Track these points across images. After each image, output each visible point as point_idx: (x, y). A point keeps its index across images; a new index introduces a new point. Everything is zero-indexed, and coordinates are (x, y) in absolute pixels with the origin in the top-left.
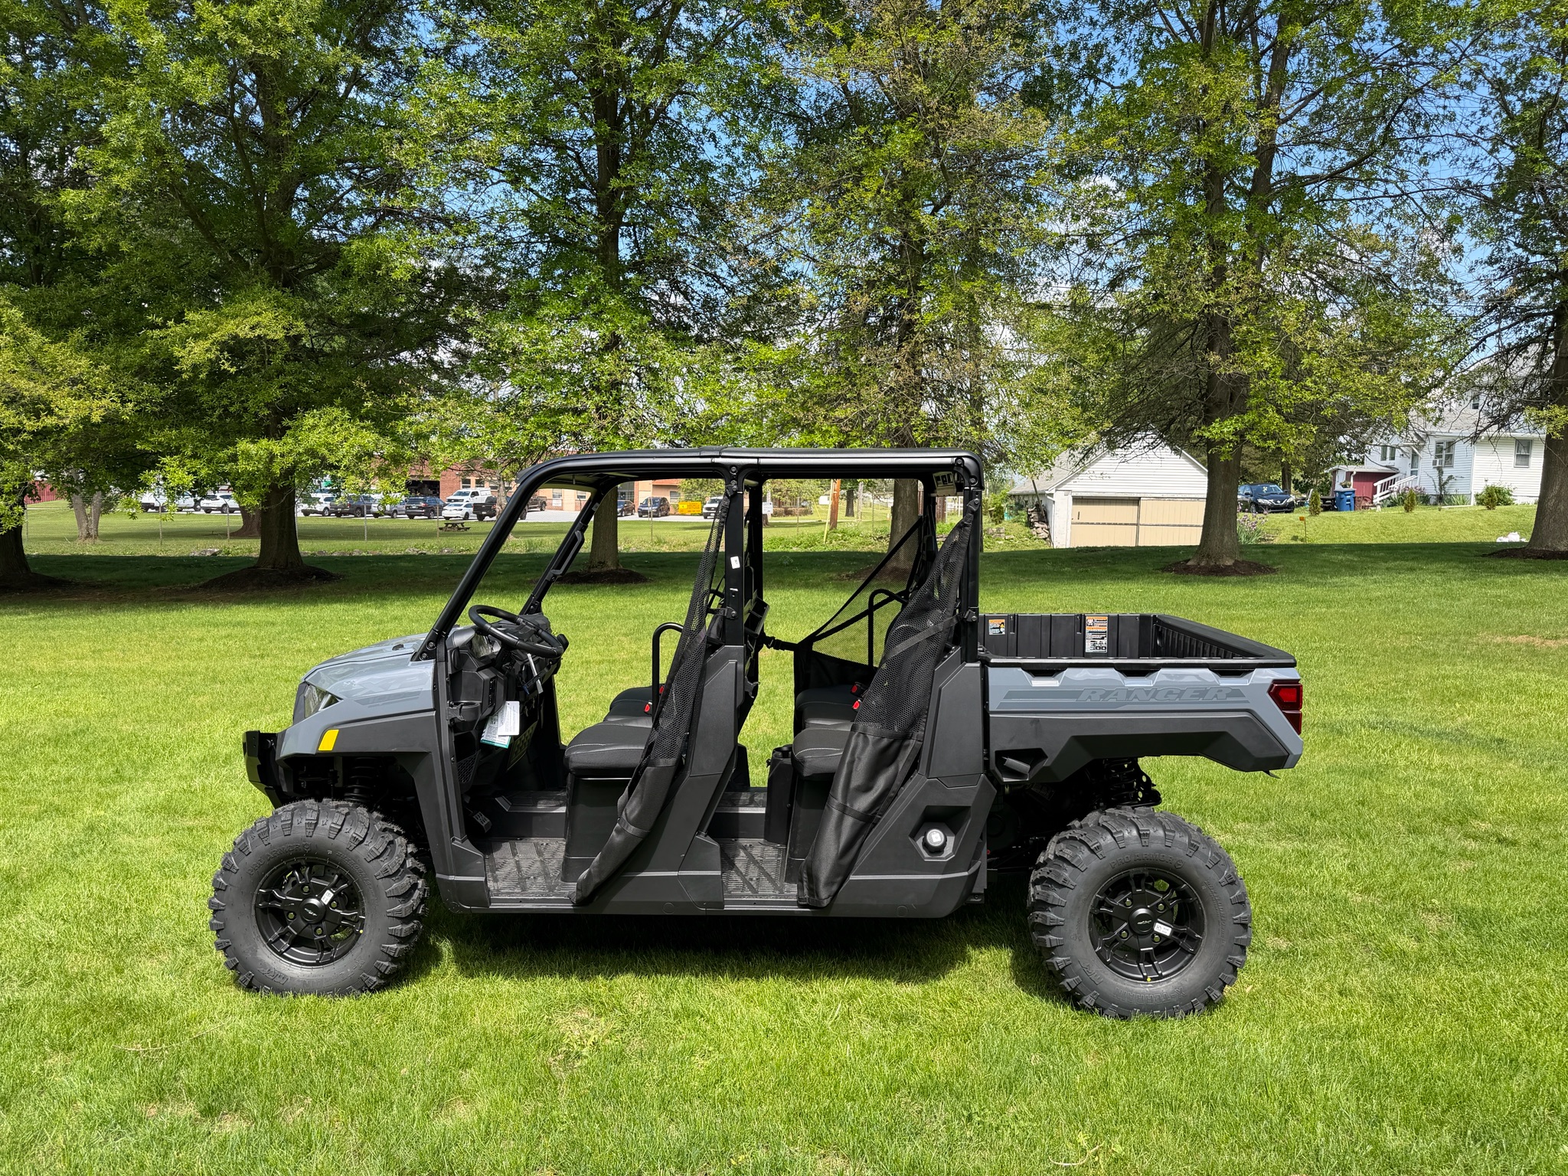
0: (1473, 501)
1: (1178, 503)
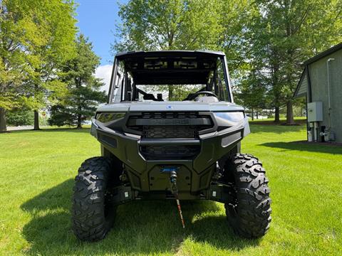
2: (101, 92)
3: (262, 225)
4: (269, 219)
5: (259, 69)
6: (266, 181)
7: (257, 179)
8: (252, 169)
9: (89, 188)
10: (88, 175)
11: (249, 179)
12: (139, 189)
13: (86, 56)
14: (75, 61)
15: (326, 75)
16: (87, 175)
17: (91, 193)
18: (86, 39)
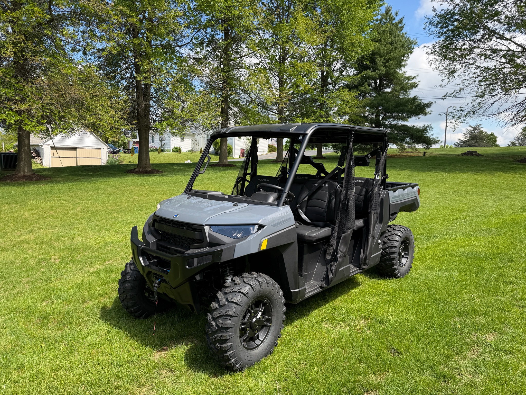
0: (172, 151)
1: (91, 150)
13: (391, 43)
14: (373, 56)
18: (394, 15)
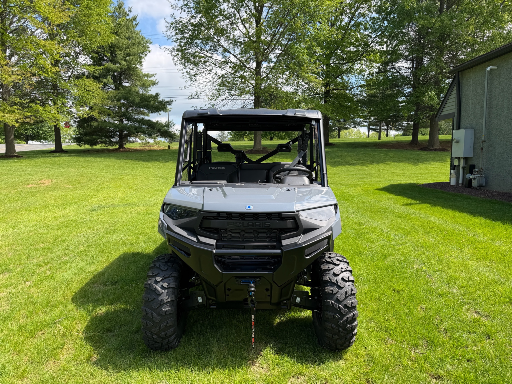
2: (151, 95)
3: (346, 338)
4: (354, 333)
5: (393, 61)
6: (353, 292)
7: (344, 291)
8: (339, 278)
9: (160, 298)
10: (159, 282)
11: (335, 289)
12: (214, 299)
13: (128, 38)
14: (112, 48)
15: (483, 90)
16: (157, 282)
17: (162, 304)
18: (127, 11)
